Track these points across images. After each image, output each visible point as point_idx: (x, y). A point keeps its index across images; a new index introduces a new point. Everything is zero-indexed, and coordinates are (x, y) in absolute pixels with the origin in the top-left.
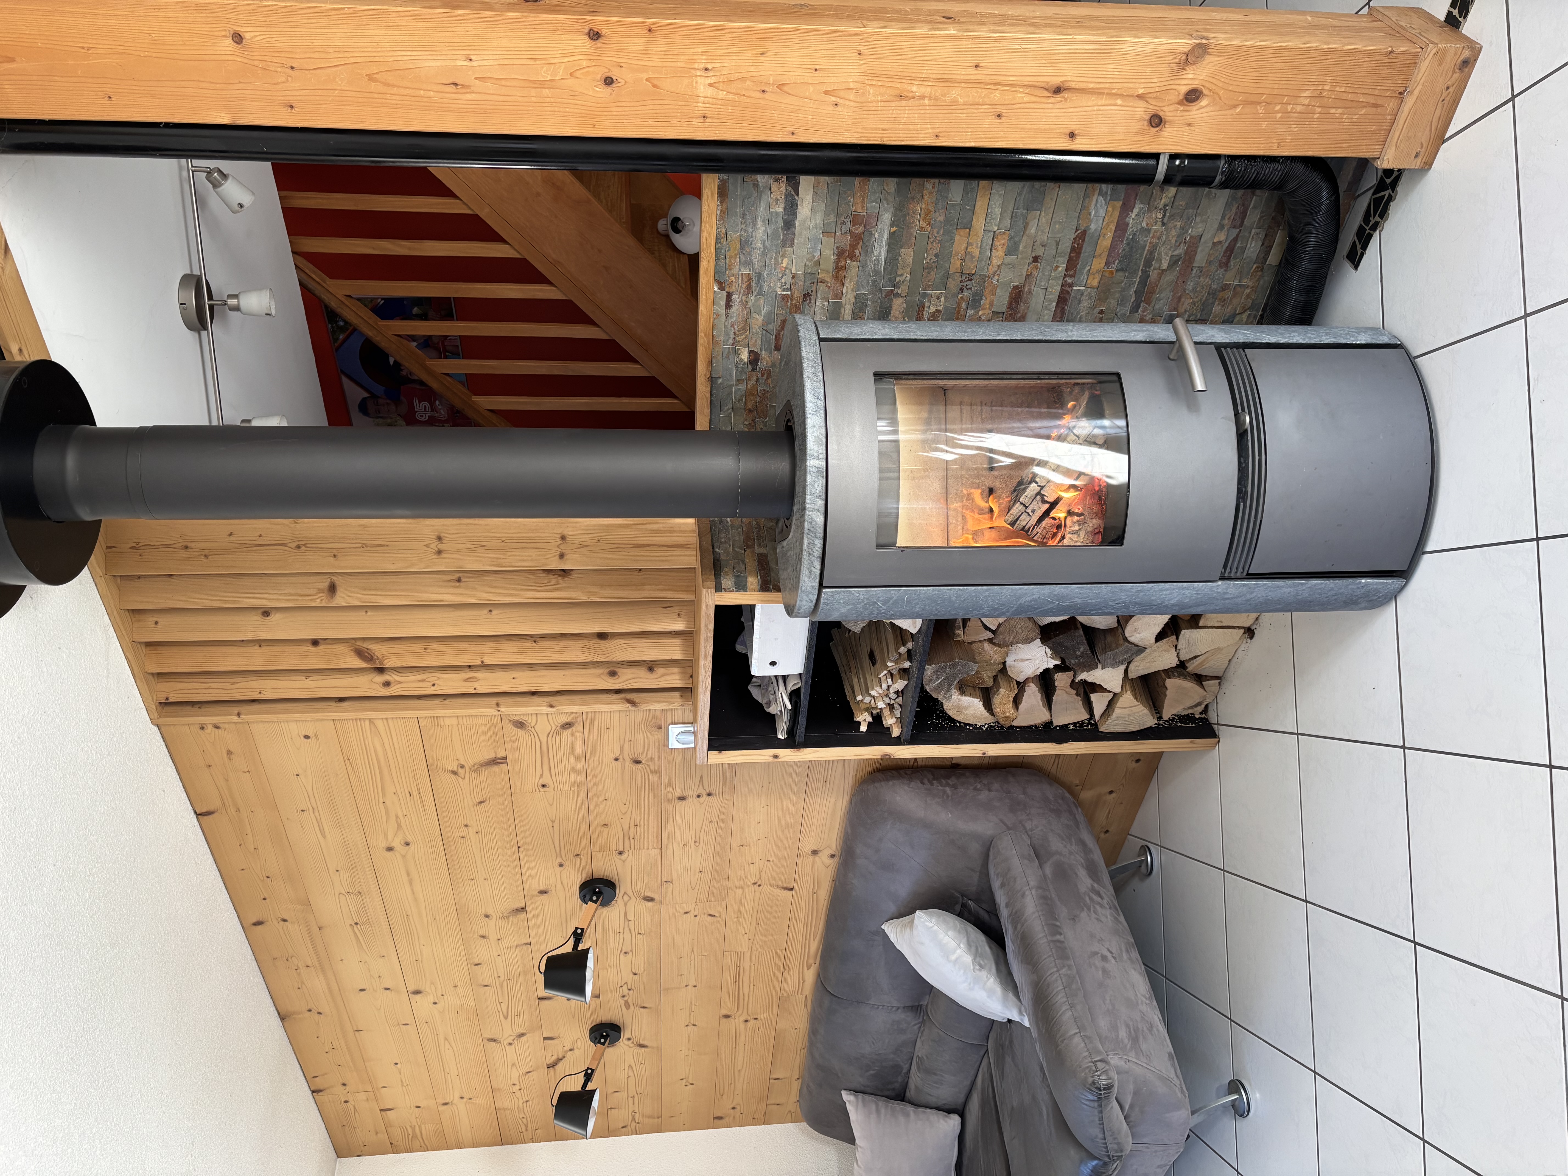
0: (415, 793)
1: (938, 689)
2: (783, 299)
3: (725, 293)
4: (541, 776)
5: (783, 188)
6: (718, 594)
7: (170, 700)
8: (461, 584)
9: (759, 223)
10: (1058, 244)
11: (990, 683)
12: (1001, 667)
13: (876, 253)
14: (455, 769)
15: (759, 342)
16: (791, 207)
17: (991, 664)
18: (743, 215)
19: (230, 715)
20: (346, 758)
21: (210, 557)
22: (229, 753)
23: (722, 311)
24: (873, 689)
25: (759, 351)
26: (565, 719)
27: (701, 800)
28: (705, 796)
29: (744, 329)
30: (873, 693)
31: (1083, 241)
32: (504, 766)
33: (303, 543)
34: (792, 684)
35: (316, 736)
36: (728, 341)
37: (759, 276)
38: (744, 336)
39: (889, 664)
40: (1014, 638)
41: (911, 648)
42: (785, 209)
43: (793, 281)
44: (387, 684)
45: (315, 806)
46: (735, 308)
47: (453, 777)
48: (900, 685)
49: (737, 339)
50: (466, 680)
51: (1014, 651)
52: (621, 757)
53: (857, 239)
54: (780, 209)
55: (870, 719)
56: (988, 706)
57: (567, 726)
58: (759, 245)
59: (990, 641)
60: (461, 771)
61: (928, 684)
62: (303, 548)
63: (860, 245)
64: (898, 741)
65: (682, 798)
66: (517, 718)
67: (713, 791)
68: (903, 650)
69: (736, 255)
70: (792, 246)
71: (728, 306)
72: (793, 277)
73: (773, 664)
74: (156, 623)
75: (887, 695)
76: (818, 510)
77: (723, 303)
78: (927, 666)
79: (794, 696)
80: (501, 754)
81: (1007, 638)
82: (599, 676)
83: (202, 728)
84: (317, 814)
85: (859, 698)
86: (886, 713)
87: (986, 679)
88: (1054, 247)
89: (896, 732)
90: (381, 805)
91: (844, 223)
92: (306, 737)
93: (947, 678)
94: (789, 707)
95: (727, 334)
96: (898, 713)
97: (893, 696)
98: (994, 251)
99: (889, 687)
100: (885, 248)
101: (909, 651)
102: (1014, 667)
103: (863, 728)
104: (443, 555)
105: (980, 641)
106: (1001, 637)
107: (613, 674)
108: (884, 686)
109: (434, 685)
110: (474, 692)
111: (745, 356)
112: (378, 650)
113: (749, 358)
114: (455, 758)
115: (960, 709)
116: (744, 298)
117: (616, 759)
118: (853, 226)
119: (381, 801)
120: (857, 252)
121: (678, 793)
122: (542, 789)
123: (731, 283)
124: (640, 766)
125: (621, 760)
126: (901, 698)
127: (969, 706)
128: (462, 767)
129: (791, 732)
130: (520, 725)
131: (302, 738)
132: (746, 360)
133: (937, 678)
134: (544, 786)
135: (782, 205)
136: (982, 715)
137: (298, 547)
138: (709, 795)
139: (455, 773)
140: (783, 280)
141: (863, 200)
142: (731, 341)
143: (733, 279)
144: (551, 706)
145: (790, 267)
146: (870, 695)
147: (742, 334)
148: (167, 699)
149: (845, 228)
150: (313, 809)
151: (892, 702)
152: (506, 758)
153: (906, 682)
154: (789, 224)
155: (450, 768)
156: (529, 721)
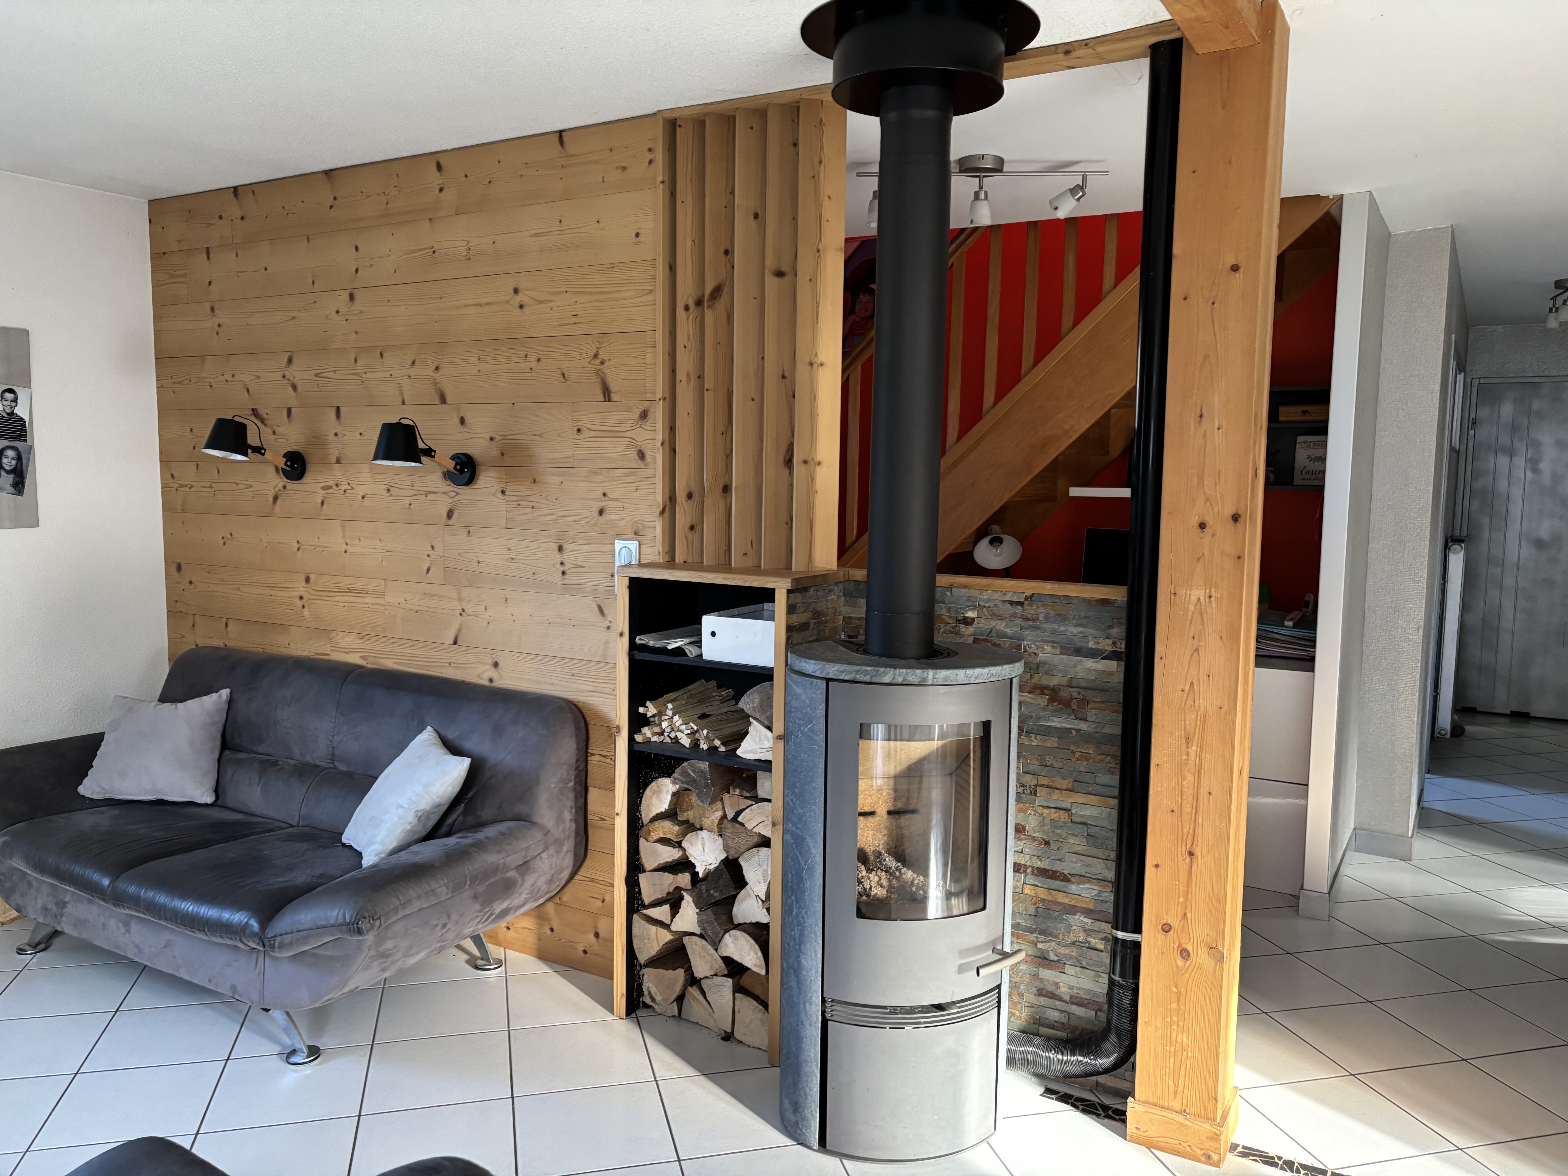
0: (575, 320)
1: (685, 773)
2: (1018, 646)
3: (1022, 600)
4: (589, 429)
5: (1107, 648)
6: (785, 591)
7: (678, 129)
8: (781, 378)
9: (1081, 629)
10: (1060, 860)
11: (681, 818)
12: (698, 826)
13: (1055, 719)
14: (600, 357)
15: (982, 626)
16: (1093, 654)
17: (701, 818)
18: (1086, 617)
19: (663, 176)
20: (615, 265)
21: (813, 180)
22: (624, 169)
23: (1008, 598)
24: (679, 717)
25: (974, 625)
26: (648, 455)
27: (558, 565)
28: (562, 569)
29: (993, 615)
30: (676, 718)
31: (1062, 880)
32: (601, 398)
33: (822, 255)
34: (690, 648)
35: (639, 243)
36: (983, 601)
37: (1037, 628)
38: (987, 614)
39: (705, 732)
40: (729, 837)
41: (719, 750)
42: (1091, 649)
43: (1032, 654)
44: (687, 308)
45: (565, 232)
46: (1011, 607)
47: (592, 354)
48: (686, 741)
49: (985, 609)
50: (688, 374)
51: (712, 837)
52: (606, 498)
53: (1066, 704)
54: (1091, 645)
55: (649, 714)
56: (660, 817)
57: (641, 455)
58: (1062, 628)
59: (724, 816)
60: (598, 361)
61: (689, 764)
62: (818, 255)
63: (1060, 706)
64: (631, 739)
65: (560, 549)
66: (650, 413)
67: (566, 576)
68: (717, 743)
69: (1054, 611)
70: (1061, 653)
71: (1012, 603)
72: (1035, 654)
73: (713, 634)
74: (752, 128)
75: (672, 730)
76: (894, 678)
77: (1015, 599)
78: (707, 763)
79: (680, 651)
80: (613, 396)
81: (728, 831)
82: (688, 485)
83: (650, 150)
84: (557, 233)
85: (670, 706)
86: (657, 729)
87: (685, 814)
88: (1057, 857)
89: (638, 738)
90: (564, 289)
91: (1079, 694)
92: (637, 235)
93: (695, 780)
94: (670, 647)
95: (989, 600)
96: (655, 739)
97: (673, 735)
98: (1055, 810)
99: (682, 732)
100: (1059, 725)
101: (716, 748)
102: (697, 838)
103: (641, 710)
104: (809, 367)
105: (723, 808)
106: (729, 825)
107: (690, 496)
108: (683, 727)
109: (685, 347)
110: (678, 380)
111: (970, 614)
112: (722, 304)
113: (968, 617)
114: (611, 358)
115: (658, 792)
116: (1019, 615)
117: (604, 495)
118: (1077, 701)
119: (568, 290)
120: (1056, 704)
121: (566, 546)
122: (575, 429)
123: (1031, 606)
124: (596, 514)
125: (604, 498)
126: (670, 741)
127: (660, 800)
128: (602, 363)
129: (644, 648)
130: (644, 415)
131: (637, 231)
132: (967, 615)
133: (694, 772)
134: (579, 430)
135: (1094, 647)
136: (650, 811)
137: (818, 251)
138: (563, 573)
139: (596, 356)
140: (1033, 646)
141: (1098, 709)
142: (982, 604)
143: (1035, 607)
144: (662, 444)
145: (1044, 652)
146: (674, 715)
147: (989, 613)
148: (680, 126)
149: (1075, 695)
150: (562, 230)
151: (666, 734)
152: (609, 400)
153: (687, 746)
154: (1079, 652)
155: (601, 353)
156: (647, 424)
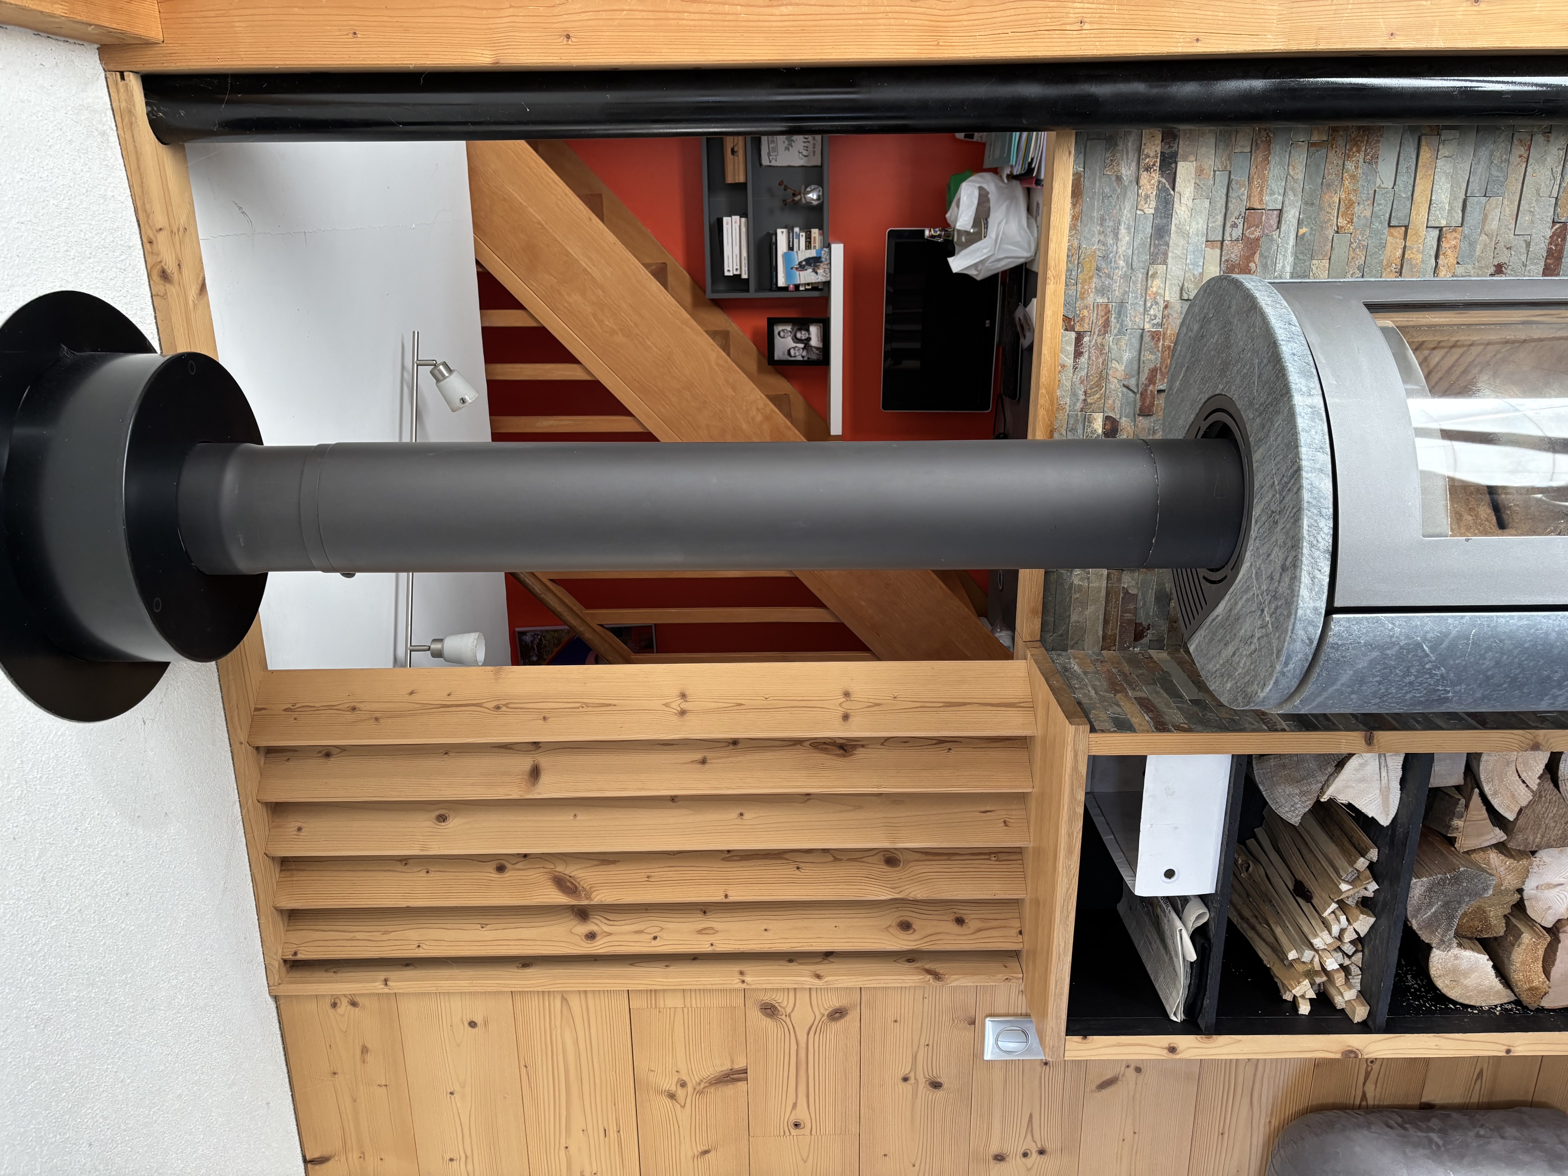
0: (613, 1134)
1: (1431, 925)
2: (1153, 338)
3: (1073, 335)
4: (795, 1105)
5: (1154, 181)
6: (1093, 735)
7: (300, 956)
8: (707, 766)
9: (1123, 230)
10: (1528, 244)
12: (1517, 896)
13: (1279, 266)
14: (673, 1088)
15: (1118, 404)
16: (1165, 205)
18: (1102, 219)
19: (374, 981)
20: (522, 1063)
21: (382, 721)
22: (365, 1050)
23: (1069, 361)
24: (1316, 935)
25: (1117, 417)
26: (835, 1002)
27: (1029, 1161)
28: (1035, 1155)
29: (1098, 385)
30: (1318, 942)
32: (742, 1085)
33: (504, 702)
35: (486, 1023)
36: (1075, 404)
38: (1097, 396)
39: (1344, 887)
41: (1375, 859)
42: (1156, 209)
43: (1166, 312)
44: (591, 936)
45: (469, 1153)
47: (668, 1101)
48: (1364, 923)
49: (1089, 400)
50: (700, 932)
51: (1536, 869)
52: (912, 1075)
53: (1252, 246)
54: (1150, 210)
55: (1311, 994)
56: (1501, 971)
57: (838, 1014)
58: (1122, 263)
59: (1501, 847)
60: (681, 1093)
61: (1415, 916)
62: (504, 709)
63: (1257, 257)
64: (1365, 1028)
65: (1000, 1158)
66: (767, 998)
67: (1048, 1146)
68: (1362, 863)
69: (1091, 278)
70: (1165, 262)
72: (1166, 307)
73: (1170, 874)
74: (299, 829)
75: (1339, 949)
77: (1071, 349)
78: (1414, 880)
79: (1199, 936)
80: (740, 1064)
81: (1531, 838)
82: (887, 929)
83: (334, 1005)
84: (470, 1167)
85: (1292, 955)
86: (1339, 979)
87: (1494, 922)
88: (1524, 250)
89: (1360, 1013)
90: (563, 1152)
91: (1235, 225)
92: (473, 1024)
93: (1446, 904)
94: (1192, 956)
95: (1074, 394)
96: (1356, 981)
98: (1441, 257)
99: (1342, 931)
100: (1290, 259)
102: (1536, 898)
103: (1304, 1009)
104: (687, 717)
105: (1484, 849)
106: (1520, 837)
107: (906, 926)
108: (1335, 930)
109: (655, 938)
110: (709, 949)
111: (1098, 425)
112: (584, 874)
113: (1104, 428)
114: (675, 1069)
116: (1099, 340)
117: (905, 1079)
118: (1249, 228)
119: (563, 1145)
120: (1252, 265)
121: (995, 1149)
122: (794, 1132)
123: (1082, 319)
124: (940, 1093)
125: (912, 1080)
127: (1471, 970)
128: (683, 1085)
130: (770, 1010)
131: (466, 1024)
132: (1100, 431)
133: (1430, 905)
134: (796, 1125)
135: (1153, 204)
136: (1491, 988)
137: (498, 708)
138: (1042, 1152)
139: (672, 1096)
140: (1152, 312)
141: (1262, 190)
142: (1079, 405)
143: (1085, 312)
144: (818, 977)
145: (1161, 291)
147: (1096, 392)
148: (295, 954)
149: (1237, 233)
150: (466, 1157)
152: (745, 1071)
154: (1161, 232)
155: (666, 1087)
156: (784, 1004)
